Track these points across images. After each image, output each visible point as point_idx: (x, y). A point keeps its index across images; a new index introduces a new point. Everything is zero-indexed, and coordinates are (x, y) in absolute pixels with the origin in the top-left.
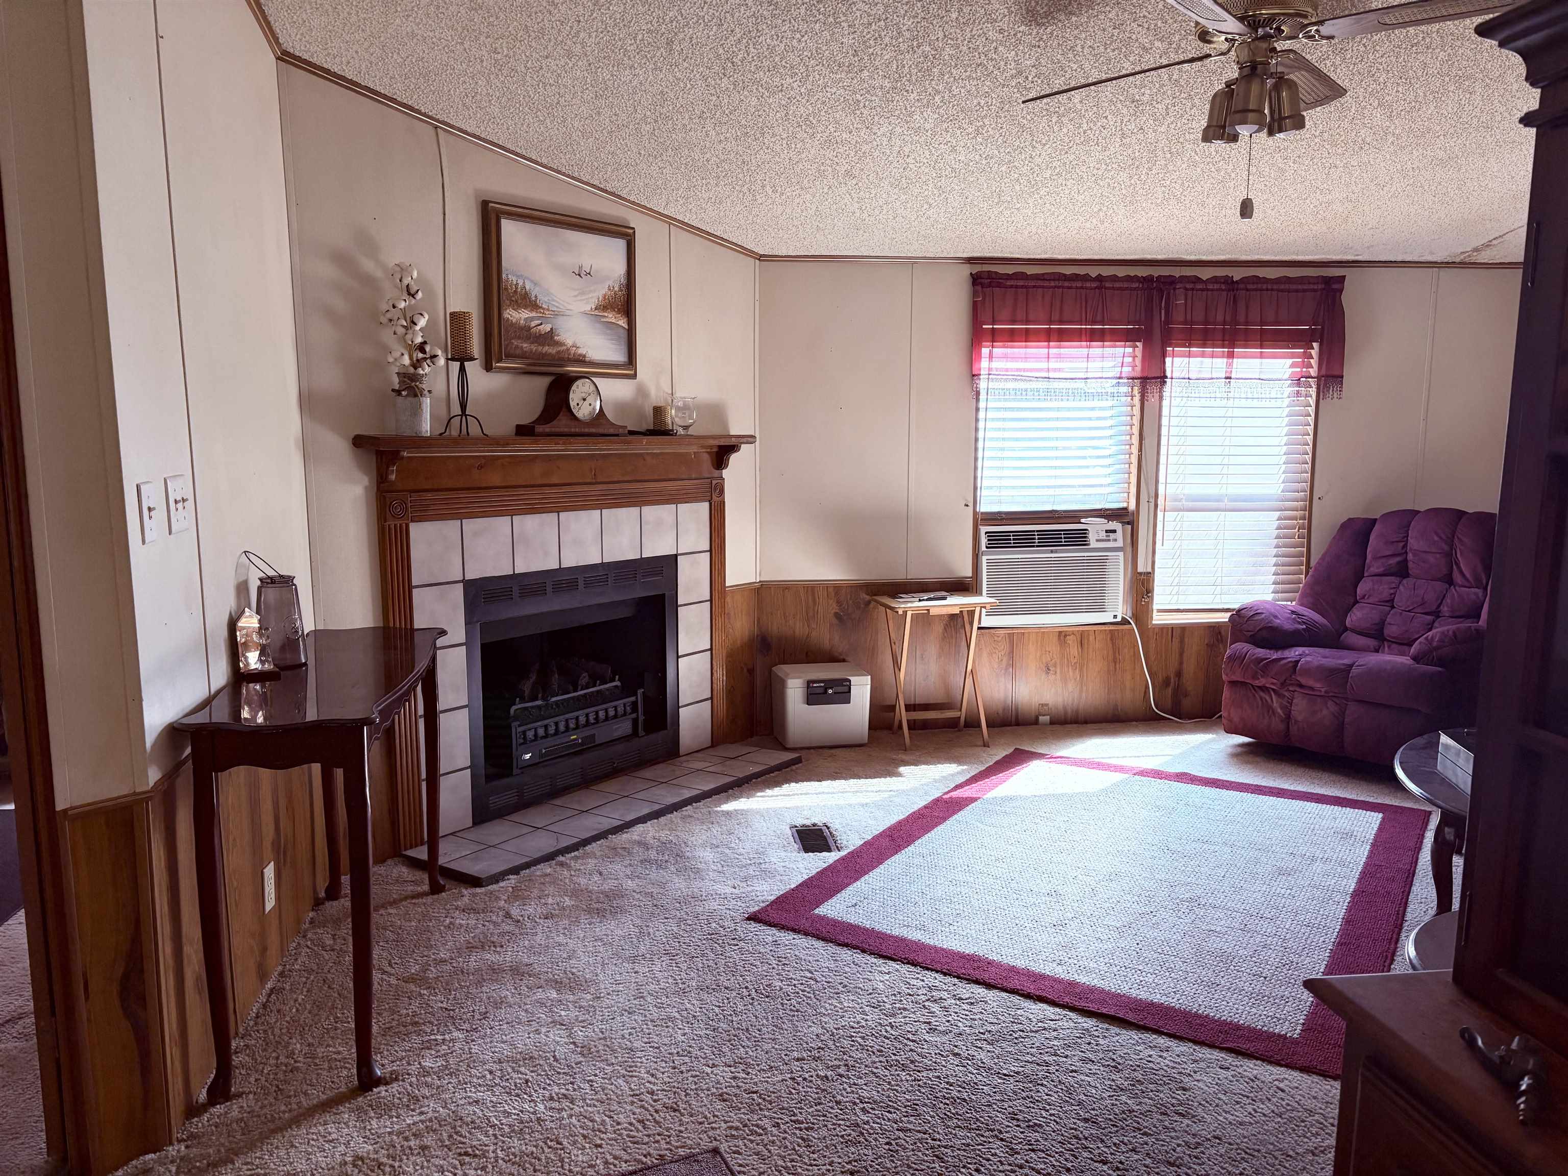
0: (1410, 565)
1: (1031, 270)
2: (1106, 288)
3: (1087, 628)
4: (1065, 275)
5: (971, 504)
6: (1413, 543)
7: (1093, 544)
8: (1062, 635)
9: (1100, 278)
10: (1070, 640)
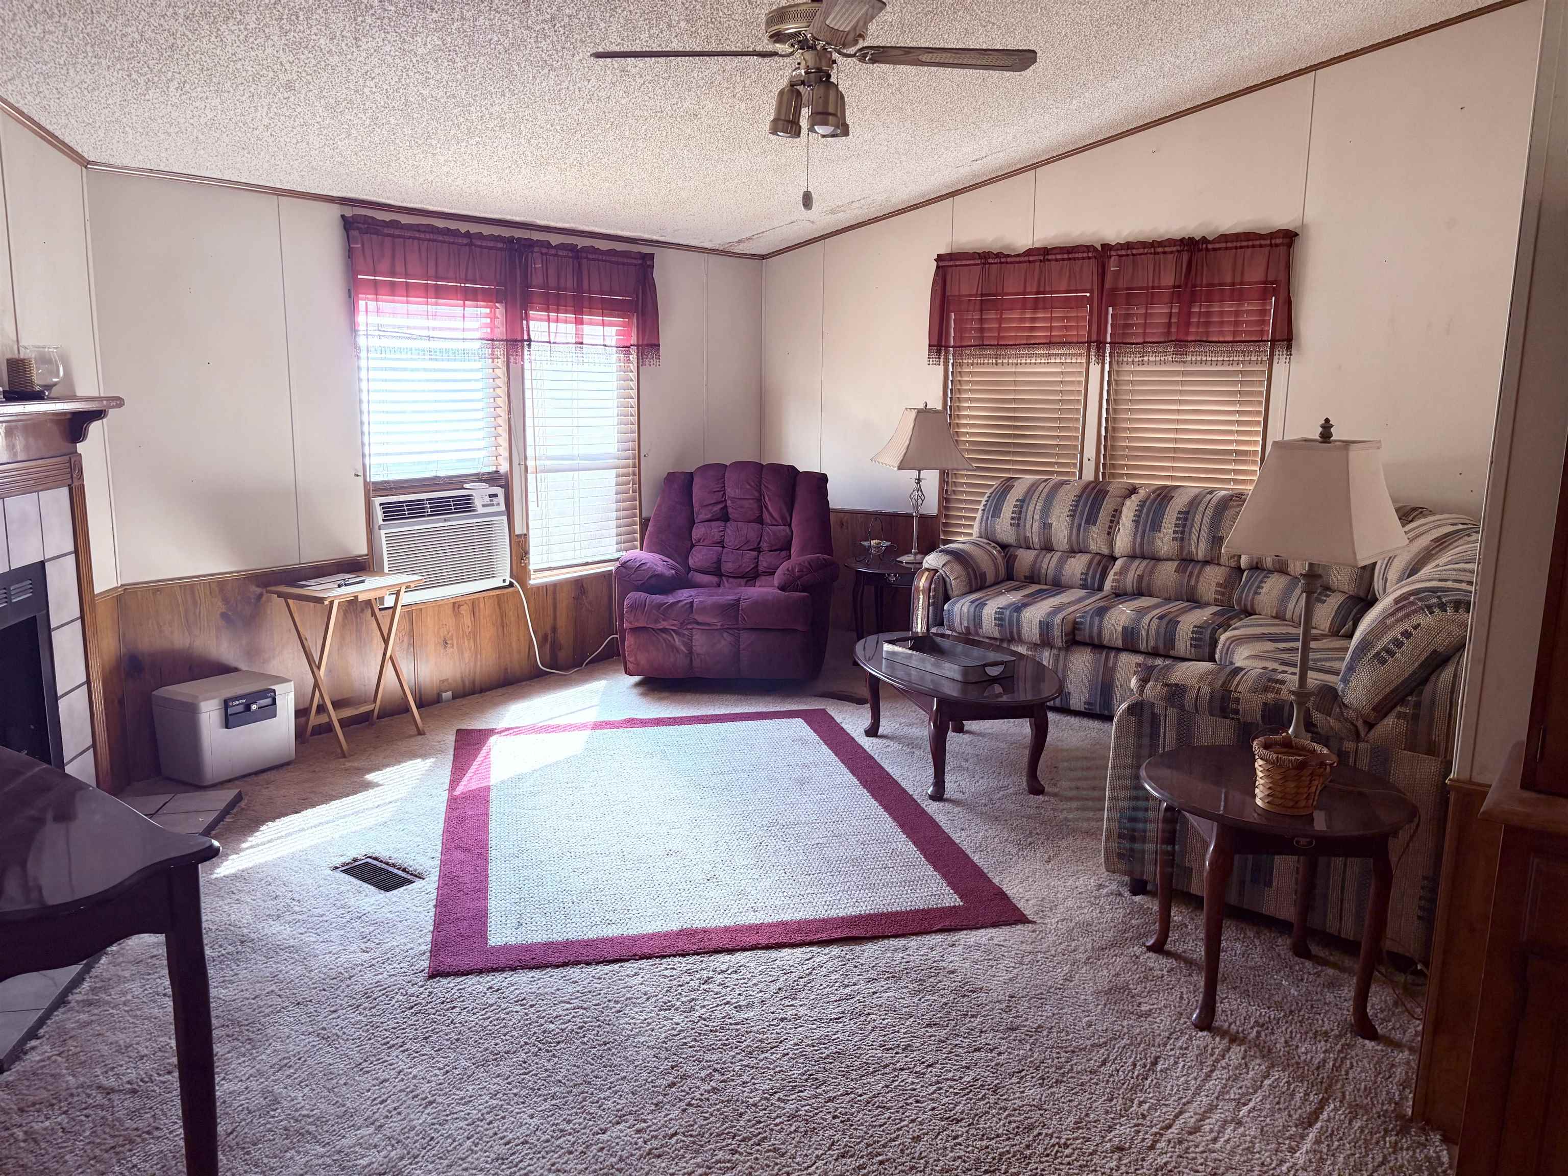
0: (730, 510)
1: (405, 219)
2: (476, 246)
3: (477, 596)
4: (437, 228)
5: (361, 473)
6: (730, 492)
7: (480, 510)
8: (456, 605)
9: (468, 234)
10: (465, 610)
